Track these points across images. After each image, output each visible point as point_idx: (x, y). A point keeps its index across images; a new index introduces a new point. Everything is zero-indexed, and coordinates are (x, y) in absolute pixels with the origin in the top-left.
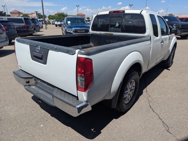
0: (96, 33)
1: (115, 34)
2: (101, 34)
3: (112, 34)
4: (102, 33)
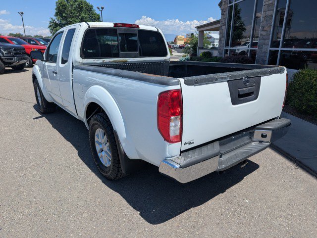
0: (94, 61)
1: (130, 60)
2: (106, 63)
4: (108, 60)
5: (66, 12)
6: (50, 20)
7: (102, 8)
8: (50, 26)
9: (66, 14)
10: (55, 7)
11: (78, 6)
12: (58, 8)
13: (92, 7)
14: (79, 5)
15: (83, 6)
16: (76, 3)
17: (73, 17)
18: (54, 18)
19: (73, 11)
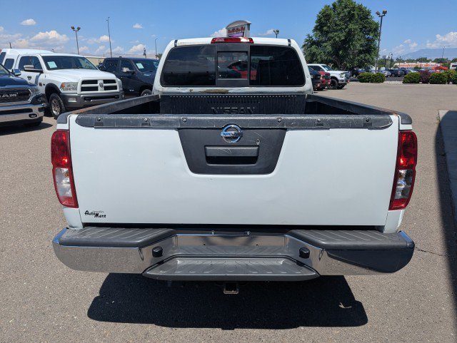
0: (178, 91)
1: (233, 90)
2: (194, 93)
3: (227, 92)
4: (197, 89)
5: (328, 25)
6: (306, 37)
7: (385, 13)
8: (304, 46)
9: (329, 27)
10: (316, 19)
11: (347, 14)
12: (319, 21)
13: (369, 12)
14: (349, 12)
15: (355, 12)
16: (345, 10)
17: (336, 31)
18: (312, 34)
19: (338, 23)
